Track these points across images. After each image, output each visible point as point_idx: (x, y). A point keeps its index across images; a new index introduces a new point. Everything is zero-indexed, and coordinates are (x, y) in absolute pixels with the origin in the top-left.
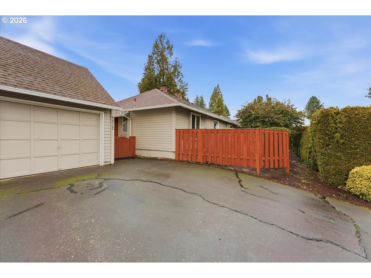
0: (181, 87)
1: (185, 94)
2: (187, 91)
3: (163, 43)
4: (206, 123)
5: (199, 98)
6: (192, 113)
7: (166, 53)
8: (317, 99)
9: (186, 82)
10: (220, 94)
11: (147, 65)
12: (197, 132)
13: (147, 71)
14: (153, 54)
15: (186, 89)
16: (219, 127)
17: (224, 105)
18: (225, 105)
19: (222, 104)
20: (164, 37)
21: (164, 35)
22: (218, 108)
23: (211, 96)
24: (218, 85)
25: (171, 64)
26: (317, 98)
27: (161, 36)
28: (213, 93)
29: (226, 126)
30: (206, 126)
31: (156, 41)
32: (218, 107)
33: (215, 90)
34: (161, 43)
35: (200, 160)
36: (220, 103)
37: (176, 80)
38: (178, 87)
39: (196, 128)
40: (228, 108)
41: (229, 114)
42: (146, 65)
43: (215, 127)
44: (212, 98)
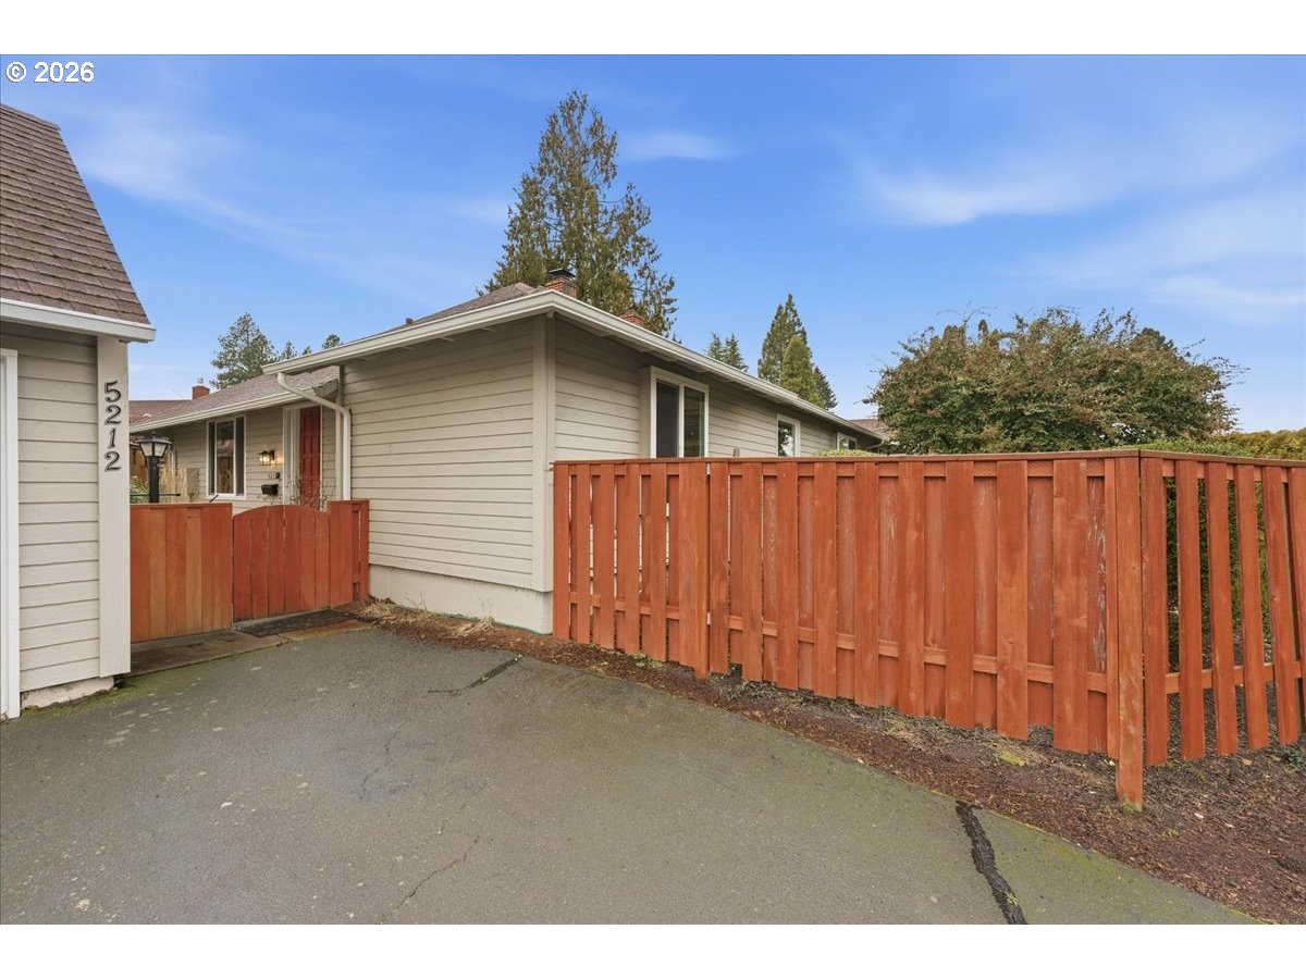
0: (648, 298)
1: (663, 323)
2: (673, 310)
3: (577, 131)
4: (740, 427)
5: (723, 345)
6: (656, 374)
7: (590, 171)
8: (1164, 338)
9: (667, 279)
10: (797, 329)
11: (519, 215)
12: (670, 476)
13: (516, 239)
14: (541, 172)
15: (668, 302)
16: (800, 446)
17: (814, 368)
18: (817, 370)
19: (807, 365)
20: (583, 108)
21: (582, 100)
22: (791, 380)
23: (766, 337)
24: (790, 297)
25: (610, 209)
26: (1161, 335)
27: (572, 107)
28: (773, 325)
29: (831, 441)
30: (738, 444)
31: (552, 125)
32: (791, 376)
33: (778, 314)
34: (572, 131)
35: (691, 651)
36: (800, 363)
37: (631, 271)
38: (638, 298)
39: (681, 454)
40: (826, 380)
41: (832, 399)
42: (513, 216)
43: (780, 448)
44: (770, 346)
